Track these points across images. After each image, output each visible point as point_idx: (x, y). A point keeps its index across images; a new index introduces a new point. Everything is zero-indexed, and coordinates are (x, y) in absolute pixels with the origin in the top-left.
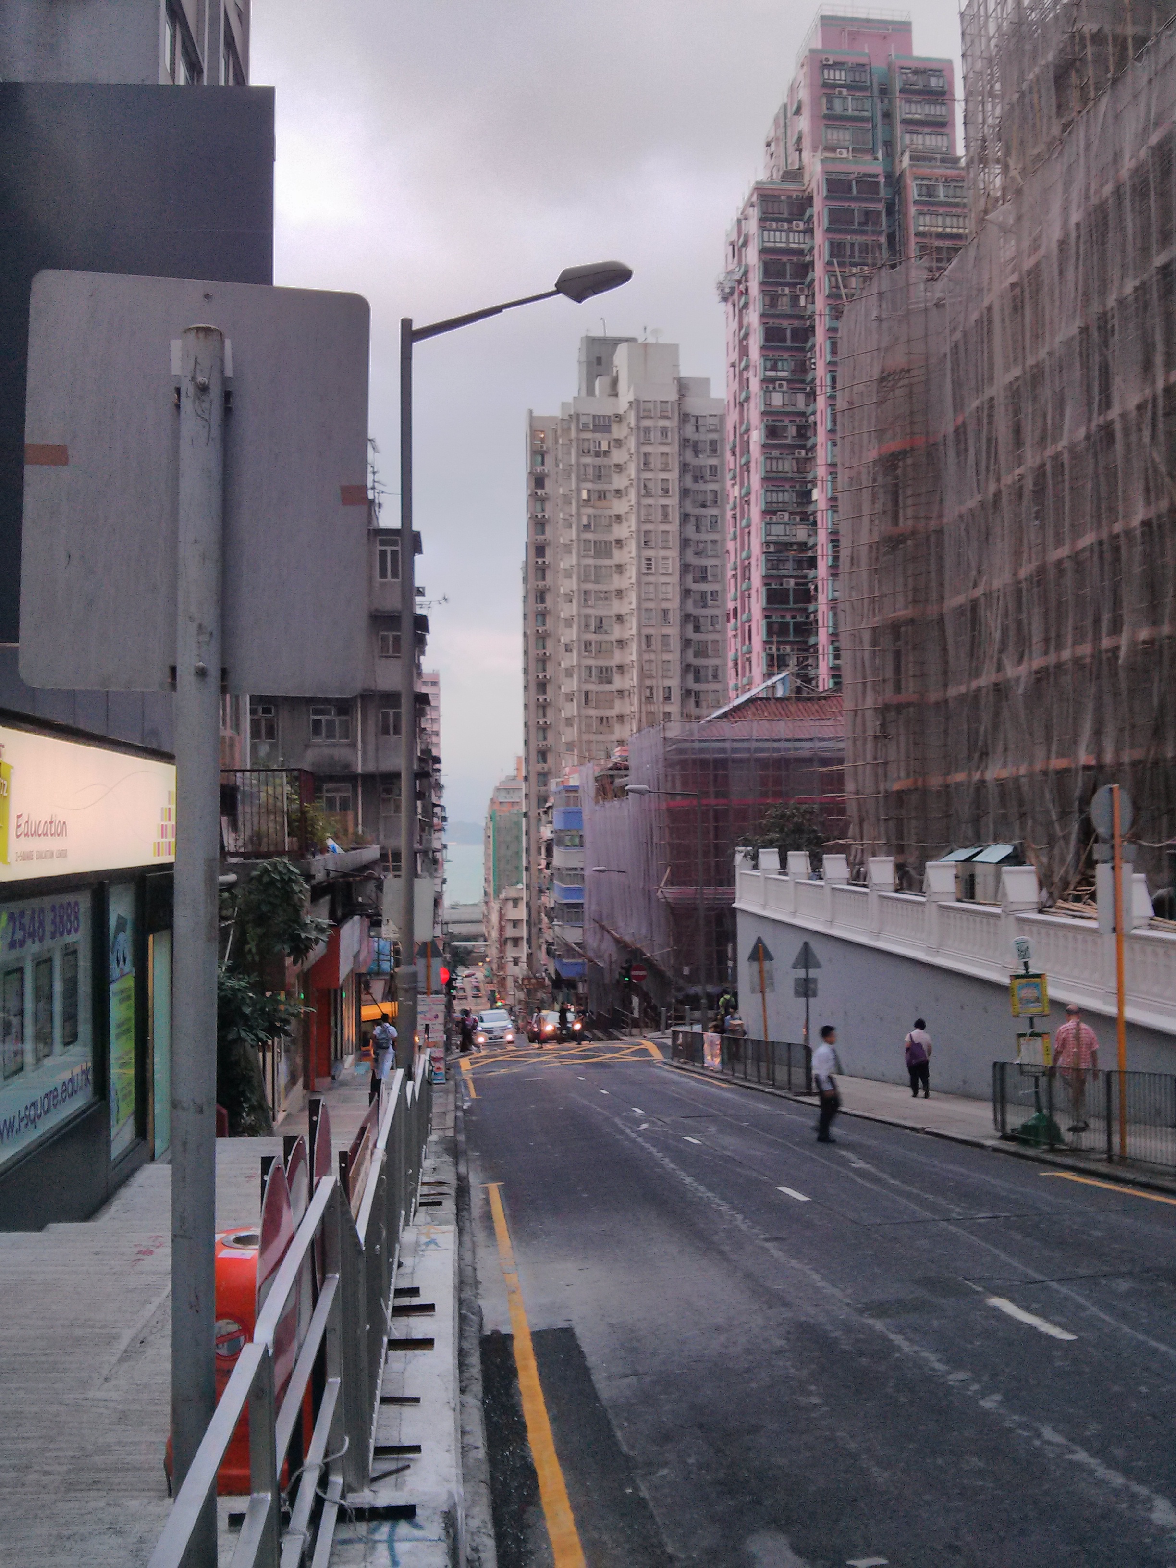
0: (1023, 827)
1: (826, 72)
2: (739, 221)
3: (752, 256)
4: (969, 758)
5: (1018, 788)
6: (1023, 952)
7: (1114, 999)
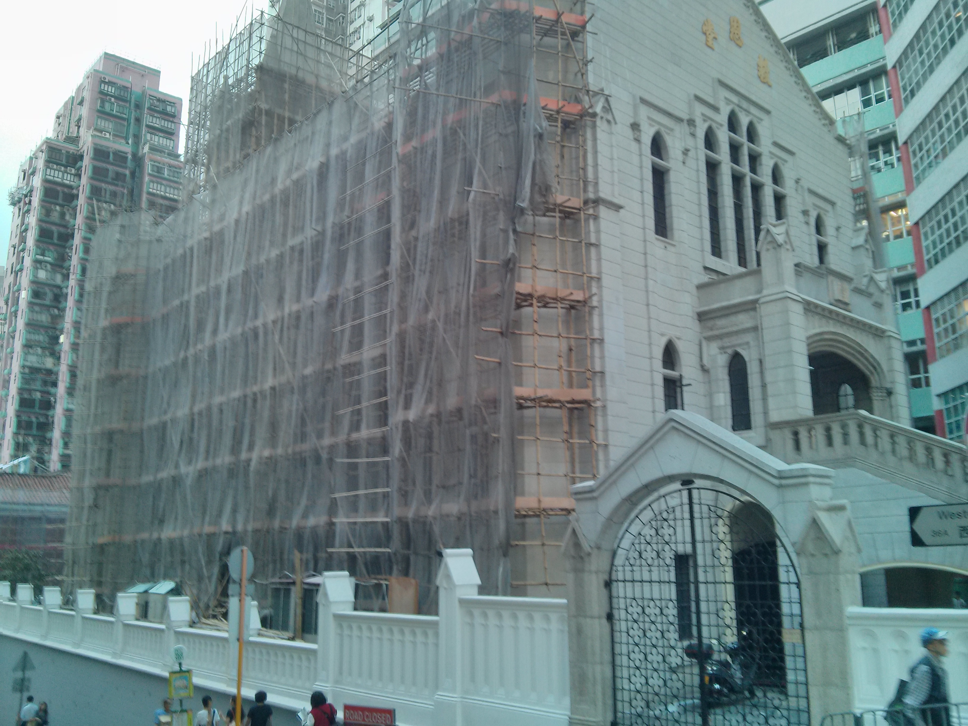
0: (183, 570)
1: (103, 85)
2: (31, 159)
3: (37, 182)
4: (152, 523)
5: (182, 545)
6: (179, 655)
7: (235, 684)
